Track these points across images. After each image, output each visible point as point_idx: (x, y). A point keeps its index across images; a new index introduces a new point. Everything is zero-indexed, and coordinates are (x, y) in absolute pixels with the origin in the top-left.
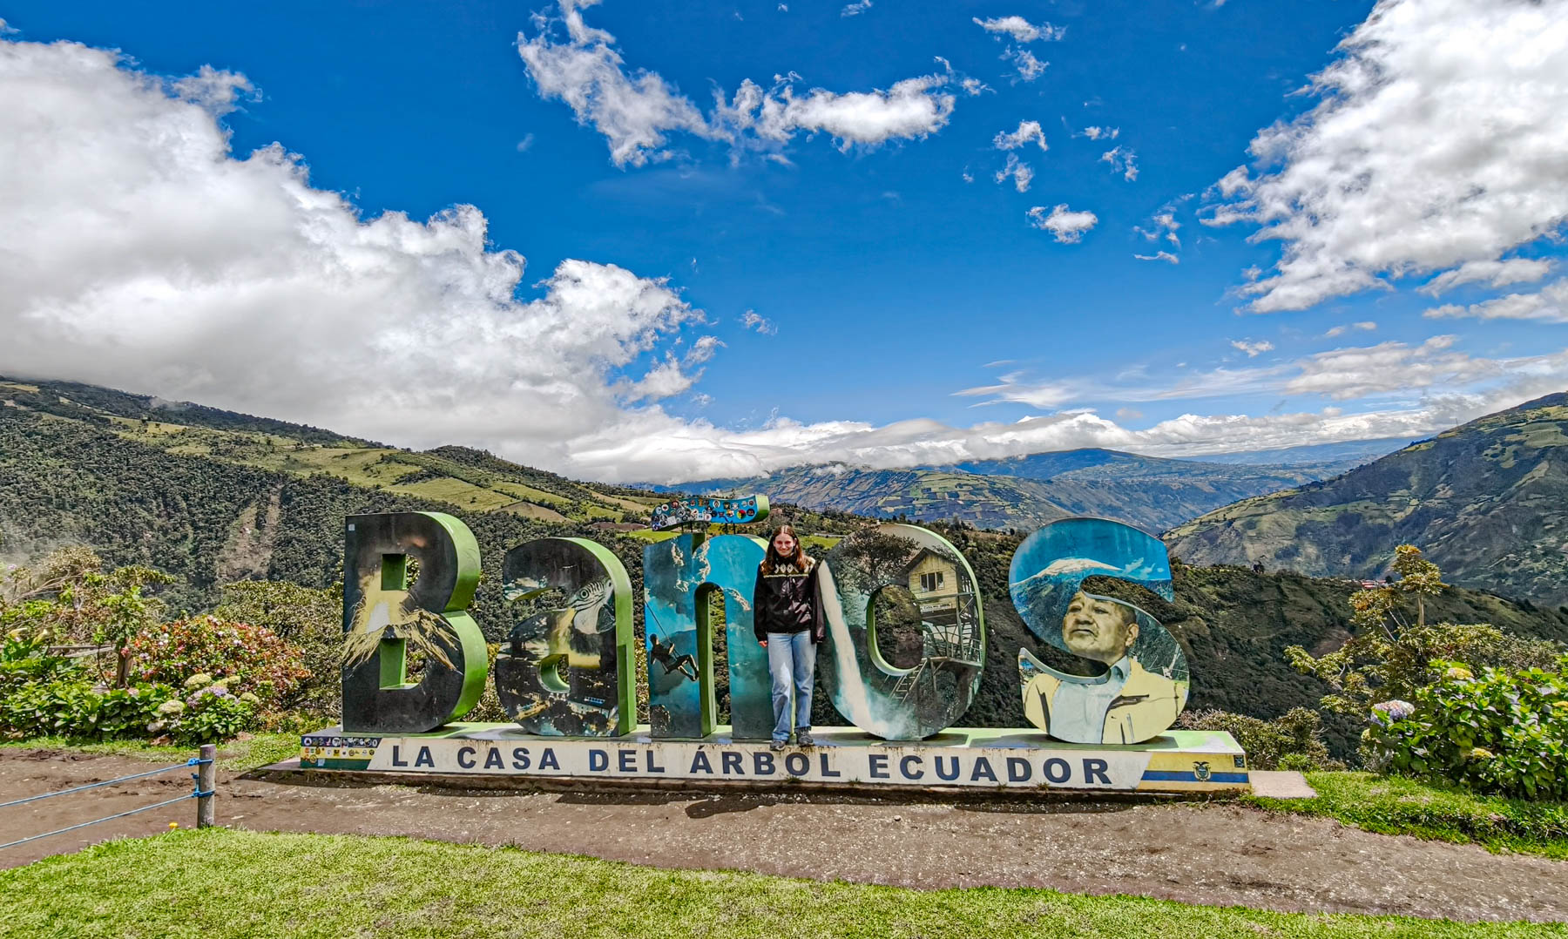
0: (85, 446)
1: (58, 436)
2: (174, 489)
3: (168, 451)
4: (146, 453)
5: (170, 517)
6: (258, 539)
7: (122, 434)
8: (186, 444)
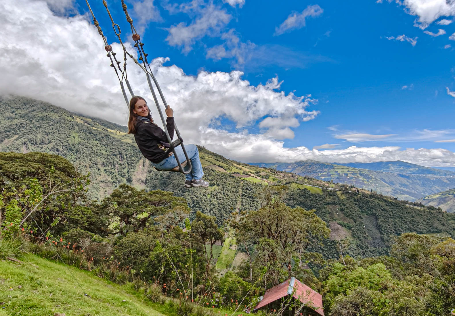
0: (103, 138)
1: (97, 134)
2: (124, 153)
3: (122, 141)
4: (117, 141)
5: (122, 161)
6: (143, 169)
7: (111, 135)
8: (126, 139)
